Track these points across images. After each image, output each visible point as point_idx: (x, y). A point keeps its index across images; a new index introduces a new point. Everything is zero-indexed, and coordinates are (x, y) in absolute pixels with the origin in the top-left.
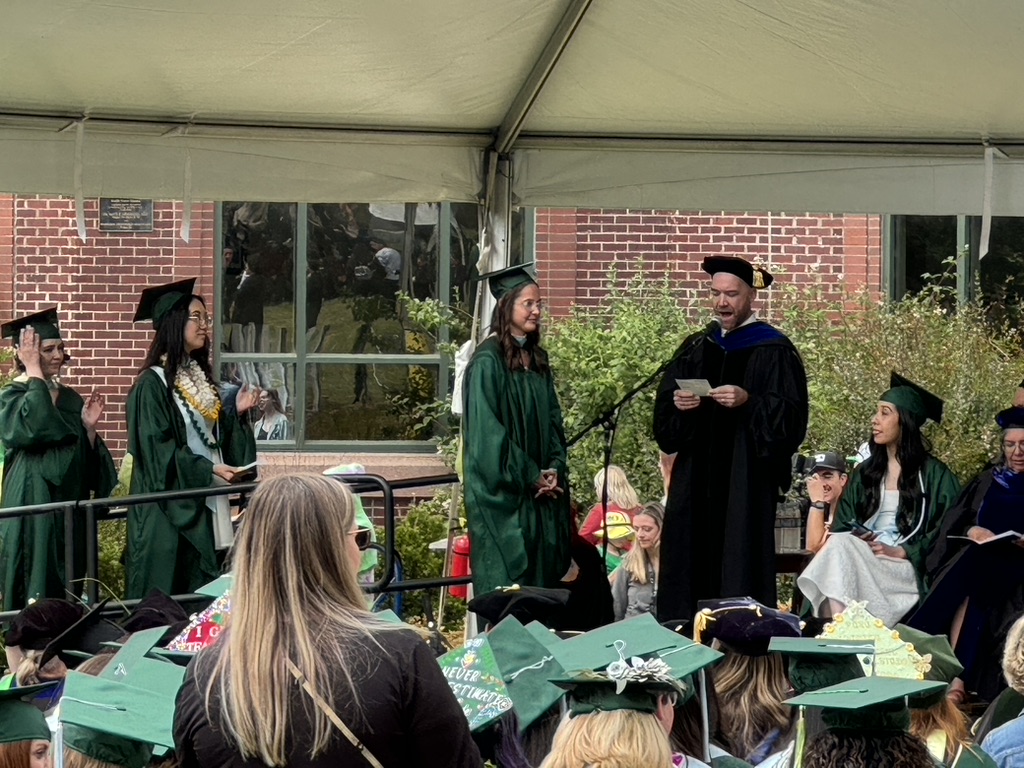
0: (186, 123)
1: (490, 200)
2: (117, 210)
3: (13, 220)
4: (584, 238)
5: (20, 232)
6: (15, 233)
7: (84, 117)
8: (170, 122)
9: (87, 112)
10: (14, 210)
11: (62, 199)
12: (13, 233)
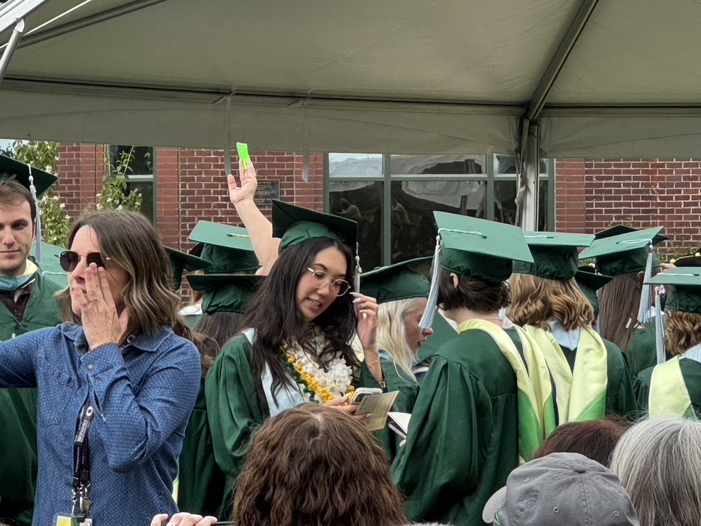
0: (305, 97)
1: (524, 153)
3: (178, 198)
4: (591, 192)
5: (183, 206)
6: (180, 207)
7: (231, 92)
8: (294, 96)
9: (234, 89)
10: (178, 191)
11: (213, 181)
12: (178, 206)
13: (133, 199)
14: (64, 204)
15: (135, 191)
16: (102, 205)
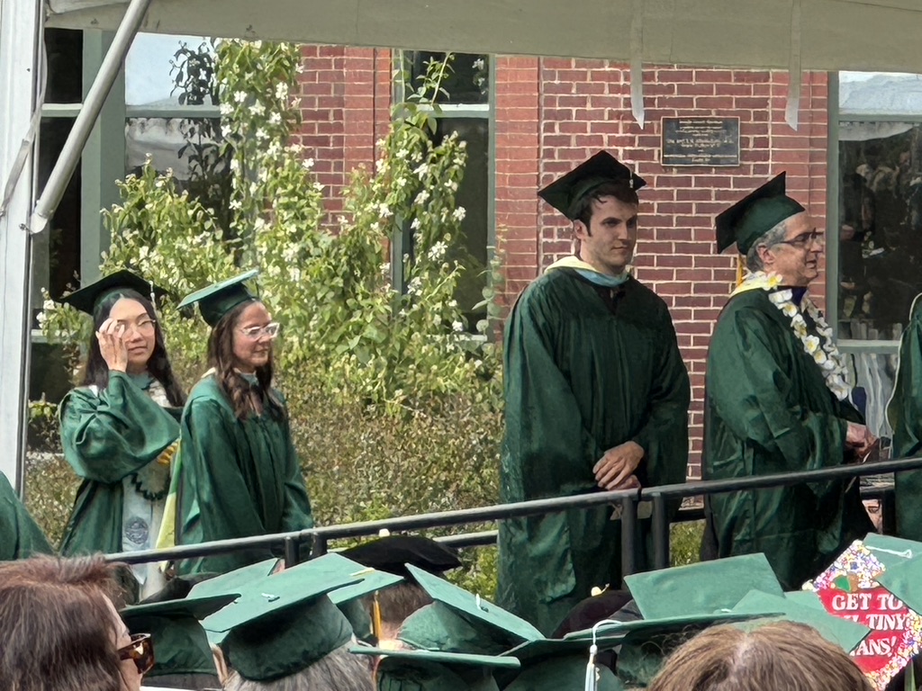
2: (690, 136)
3: (539, 149)
5: (548, 167)
6: (541, 169)
10: (539, 137)
11: (609, 119)
12: (538, 167)
13: (449, 152)
14: (311, 159)
15: (453, 137)
16: (386, 164)
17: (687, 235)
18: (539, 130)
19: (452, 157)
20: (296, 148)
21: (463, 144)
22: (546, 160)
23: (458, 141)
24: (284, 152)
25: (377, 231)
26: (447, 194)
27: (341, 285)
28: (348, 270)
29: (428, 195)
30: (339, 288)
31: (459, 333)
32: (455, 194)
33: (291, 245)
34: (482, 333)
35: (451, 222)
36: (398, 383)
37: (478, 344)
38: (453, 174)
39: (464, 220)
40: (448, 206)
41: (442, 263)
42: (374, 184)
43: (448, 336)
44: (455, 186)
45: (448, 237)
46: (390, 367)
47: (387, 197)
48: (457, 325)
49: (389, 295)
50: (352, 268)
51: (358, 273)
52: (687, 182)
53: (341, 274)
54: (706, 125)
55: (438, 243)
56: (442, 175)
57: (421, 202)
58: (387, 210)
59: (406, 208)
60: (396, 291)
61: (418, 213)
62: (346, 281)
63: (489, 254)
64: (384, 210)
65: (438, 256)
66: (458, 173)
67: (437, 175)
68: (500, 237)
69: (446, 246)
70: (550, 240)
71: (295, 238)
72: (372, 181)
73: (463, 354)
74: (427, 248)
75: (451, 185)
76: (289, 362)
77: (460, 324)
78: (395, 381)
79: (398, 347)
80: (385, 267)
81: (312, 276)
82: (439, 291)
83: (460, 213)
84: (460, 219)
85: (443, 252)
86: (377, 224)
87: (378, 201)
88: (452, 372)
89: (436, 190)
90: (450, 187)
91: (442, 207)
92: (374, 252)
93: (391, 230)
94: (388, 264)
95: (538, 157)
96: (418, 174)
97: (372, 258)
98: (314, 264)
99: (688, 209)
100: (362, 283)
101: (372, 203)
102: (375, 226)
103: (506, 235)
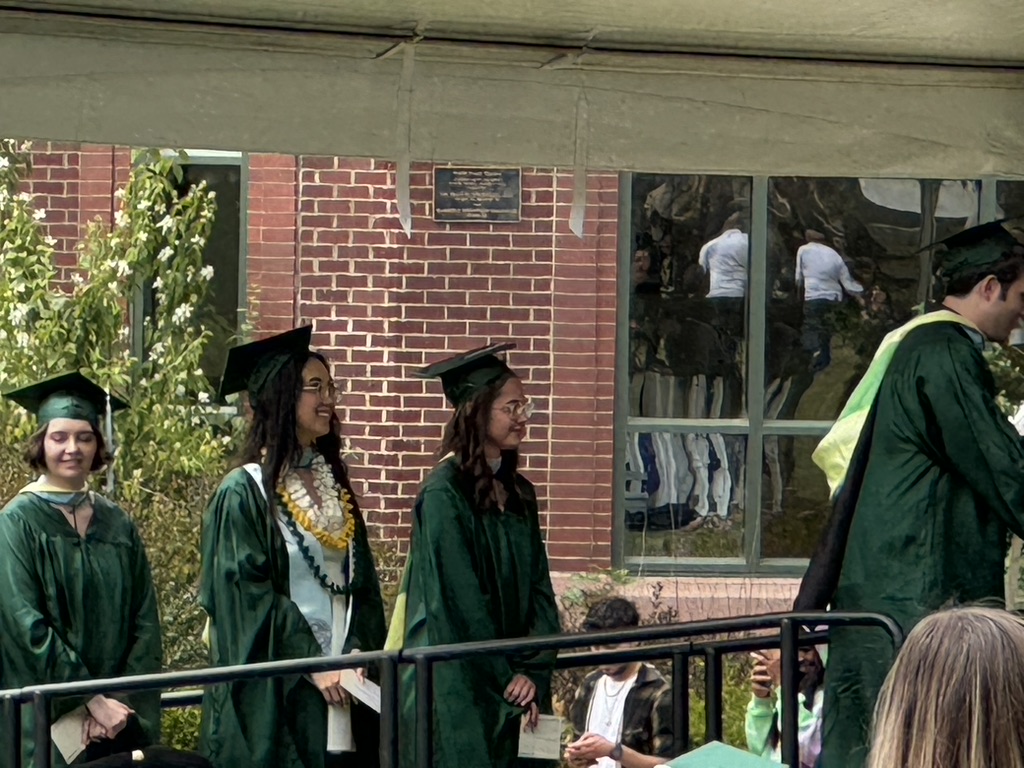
0: (580, 48)
2: (463, 188)
3: (296, 201)
6: (300, 223)
7: (417, 35)
8: (555, 45)
9: (420, 28)
10: (297, 186)
11: (375, 169)
12: (296, 222)
13: (196, 204)
14: (43, 210)
15: (201, 186)
16: (126, 216)
17: (461, 299)
18: (296, 179)
19: (200, 208)
20: (25, 197)
21: (212, 195)
22: (303, 214)
23: (206, 191)
24: (12, 200)
25: (116, 292)
26: (194, 250)
27: (75, 352)
28: (82, 334)
29: (172, 252)
30: (72, 355)
31: (204, 405)
32: (202, 250)
33: (19, 305)
34: (231, 405)
35: (197, 282)
36: (138, 461)
37: (227, 418)
38: (200, 228)
39: (212, 279)
40: (193, 263)
41: (186, 328)
42: (111, 238)
43: (193, 408)
44: (202, 242)
45: (194, 298)
46: (128, 443)
47: (127, 253)
48: (203, 396)
49: (128, 364)
50: (87, 332)
51: (93, 338)
52: (462, 240)
53: (74, 339)
54: (484, 176)
55: (183, 305)
56: (188, 228)
57: (164, 259)
58: (127, 268)
59: (148, 266)
60: (135, 359)
61: (161, 272)
62: (80, 347)
63: (239, 318)
64: (123, 267)
65: (182, 320)
66: (206, 229)
67: (182, 228)
68: (252, 299)
69: (192, 309)
70: (308, 303)
71: (23, 298)
72: (109, 235)
73: (210, 428)
74: (170, 311)
75: (198, 240)
76: (16, 437)
77: (206, 395)
78: (133, 459)
79: (137, 421)
80: (124, 331)
81: (41, 342)
82: (184, 359)
83: (208, 272)
84: (208, 278)
85: (188, 315)
86: (115, 283)
87: (117, 257)
88: (198, 449)
89: (182, 245)
90: (197, 243)
91: (188, 265)
92: (112, 313)
93: (130, 290)
94: (127, 329)
95: (296, 209)
96: (162, 227)
97: (109, 321)
98: (45, 328)
99: (462, 269)
100: (97, 349)
101: (109, 260)
102: (113, 286)
103: (259, 297)
